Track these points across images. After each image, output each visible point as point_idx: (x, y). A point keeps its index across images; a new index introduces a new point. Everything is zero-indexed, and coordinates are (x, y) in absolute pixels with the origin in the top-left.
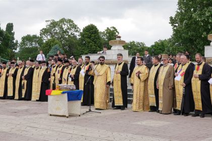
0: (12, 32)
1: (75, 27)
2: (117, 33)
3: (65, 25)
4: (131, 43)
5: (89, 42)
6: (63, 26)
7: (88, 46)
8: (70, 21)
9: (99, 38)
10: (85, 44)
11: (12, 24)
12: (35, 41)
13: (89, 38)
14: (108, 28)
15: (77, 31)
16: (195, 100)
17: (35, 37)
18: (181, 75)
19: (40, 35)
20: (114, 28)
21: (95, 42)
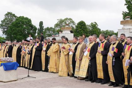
0: (43, 26)
1: (73, 22)
2: (97, 26)
3: (67, 21)
4: (106, 31)
5: (81, 31)
6: (67, 22)
7: (80, 33)
8: (70, 19)
9: (86, 28)
10: (78, 32)
11: (42, 22)
12: (51, 31)
13: (81, 28)
14: (92, 23)
15: (74, 25)
16: (98, 70)
17: (51, 28)
18: (88, 51)
19: (55, 27)
20: (95, 23)
21: (84, 31)
